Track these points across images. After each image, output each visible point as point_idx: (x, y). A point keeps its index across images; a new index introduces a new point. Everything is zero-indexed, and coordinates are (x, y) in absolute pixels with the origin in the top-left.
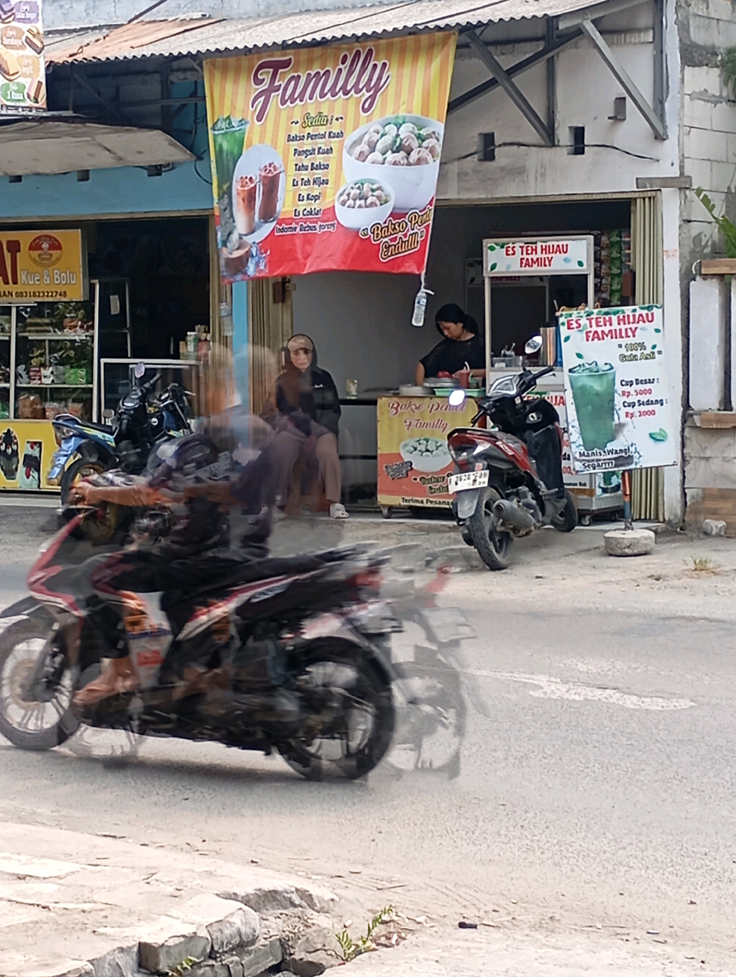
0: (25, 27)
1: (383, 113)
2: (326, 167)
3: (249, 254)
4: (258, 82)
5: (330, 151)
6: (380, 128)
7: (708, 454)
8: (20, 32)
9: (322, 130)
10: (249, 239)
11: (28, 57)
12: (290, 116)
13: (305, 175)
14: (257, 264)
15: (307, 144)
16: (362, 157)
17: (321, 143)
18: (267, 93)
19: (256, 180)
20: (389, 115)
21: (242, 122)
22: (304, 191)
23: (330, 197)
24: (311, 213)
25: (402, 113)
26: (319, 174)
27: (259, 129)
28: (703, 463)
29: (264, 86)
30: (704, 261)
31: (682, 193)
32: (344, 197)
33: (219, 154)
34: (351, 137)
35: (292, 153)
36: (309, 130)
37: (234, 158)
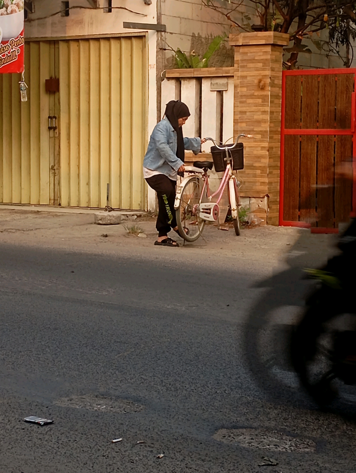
30: (167, 70)
31: (159, 33)
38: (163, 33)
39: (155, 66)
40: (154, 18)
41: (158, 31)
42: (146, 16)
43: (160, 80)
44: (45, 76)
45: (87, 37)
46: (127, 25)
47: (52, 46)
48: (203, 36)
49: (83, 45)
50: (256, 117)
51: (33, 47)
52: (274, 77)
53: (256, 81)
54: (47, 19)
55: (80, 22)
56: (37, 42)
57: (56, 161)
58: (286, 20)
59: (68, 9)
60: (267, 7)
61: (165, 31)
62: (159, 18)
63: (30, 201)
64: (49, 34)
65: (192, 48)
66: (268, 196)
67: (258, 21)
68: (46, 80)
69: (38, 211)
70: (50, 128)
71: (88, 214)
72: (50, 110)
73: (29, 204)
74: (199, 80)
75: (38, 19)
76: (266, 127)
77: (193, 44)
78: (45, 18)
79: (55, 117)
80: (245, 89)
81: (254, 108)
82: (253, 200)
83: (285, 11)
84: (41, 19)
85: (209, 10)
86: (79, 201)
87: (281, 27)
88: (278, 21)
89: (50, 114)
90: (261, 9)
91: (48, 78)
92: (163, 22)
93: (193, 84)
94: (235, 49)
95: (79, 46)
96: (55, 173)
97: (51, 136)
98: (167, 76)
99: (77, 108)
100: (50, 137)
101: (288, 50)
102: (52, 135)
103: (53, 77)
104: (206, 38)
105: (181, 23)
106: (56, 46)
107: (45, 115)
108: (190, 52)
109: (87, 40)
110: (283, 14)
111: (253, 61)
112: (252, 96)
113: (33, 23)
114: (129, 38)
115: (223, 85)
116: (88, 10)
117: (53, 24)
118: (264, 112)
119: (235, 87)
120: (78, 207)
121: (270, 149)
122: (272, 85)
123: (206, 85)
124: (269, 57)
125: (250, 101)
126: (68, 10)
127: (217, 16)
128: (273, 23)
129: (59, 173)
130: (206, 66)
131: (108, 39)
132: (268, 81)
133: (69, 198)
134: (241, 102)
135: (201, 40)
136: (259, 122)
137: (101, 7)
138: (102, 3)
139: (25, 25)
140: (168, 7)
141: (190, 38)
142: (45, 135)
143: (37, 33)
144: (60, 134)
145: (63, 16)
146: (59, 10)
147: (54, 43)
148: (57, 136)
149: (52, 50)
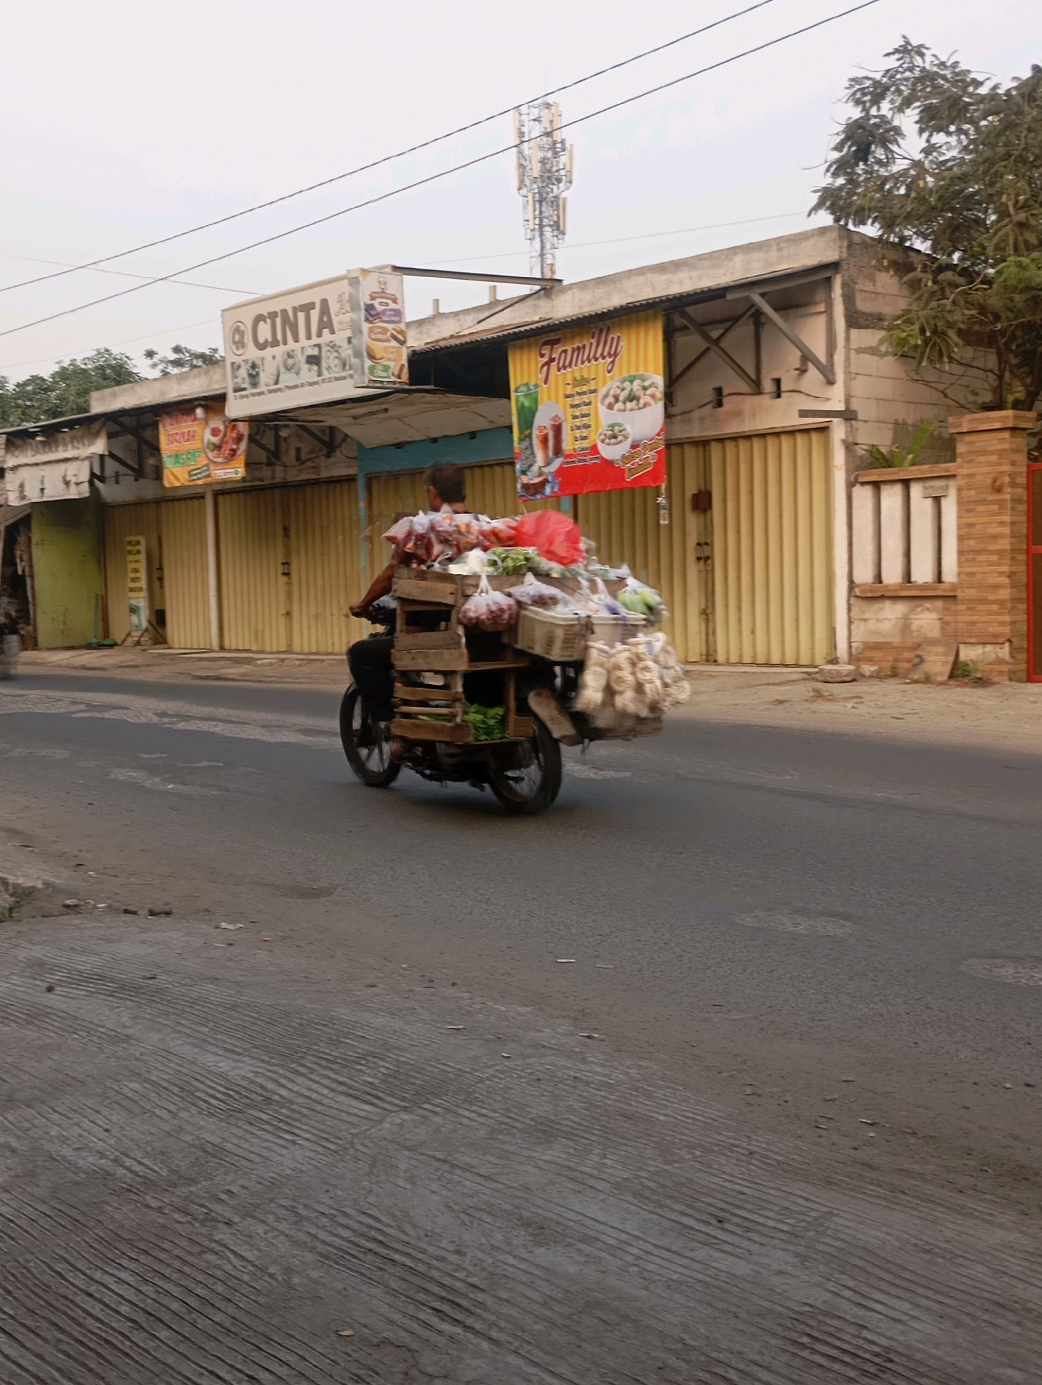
0: (390, 326)
1: (620, 373)
2: (588, 415)
3: (545, 481)
4: (542, 356)
5: (589, 404)
6: (619, 384)
7: (866, 616)
8: (385, 331)
9: (585, 388)
10: (546, 470)
11: (393, 347)
12: (565, 379)
13: (578, 422)
14: (553, 488)
15: (577, 400)
16: (610, 407)
17: (585, 398)
18: (548, 364)
19: (549, 427)
20: (625, 375)
21: (536, 386)
22: (578, 433)
23: (595, 437)
24: (583, 449)
25: (633, 373)
26: (585, 420)
27: (545, 391)
28: (863, 623)
29: (546, 359)
30: (861, 472)
31: (848, 423)
32: (602, 437)
33: (521, 409)
34: (602, 391)
35: (568, 406)
36: (577, 389)
37: (533, 412)
38: (853, 422)
39: (844, 468)
40: (840, 402)
41: (847, 420)
42: (829, 399)
43: (850, 485)
44: (691, 489)
45: (747, 434)
46: (804, 414)
47: (701, 448)
48: (910, 422)
49: (742, 445)
50: (990, 531)
51: (675, 451)
52: (1016, 473)
53: (989, 481)
54: (693, 413)
55: (737, 414)
56: (680, 444)
57: (710, 603)
58: (1029, 393)
60: (1000, 377)
61: (855, 419)
62: (847, 402)
64: (697, 432)
65: (895, 440)
66: (1010, 641)
67: (987, 397)
68: (694, 495)
70: (699, 559)
71: (754, 673)
72: (699, 534)
74: (906, 483)
75: (682, 414)
76: (1005, 544)
77: (895, 434)
78: (691, 411)
79: (707, 544)
80: (972, 493)
81: (986, 519)
82: (989, 648)
83: (1028, 380)
84: (686, 413)
85: (919, 386)
86: (741, 656)
87: (1023, 402)
88: (1017, 395)
89: (698, 539)
90: (992, 380)
91: (695, 491)
92: (855, 405)
93: (898, 488)
94: (958, 437)
95: (737, 446)
96: (707, 620)
98: (861, 479)
99: (736, 529)
100: (700, 571)
101: (1033, 435)
102: (702, 568)
103: (703, 489)
104: (913, 425)
105: (878, 407)
106: (707, 448)
107: (692, 540)
108: (891, 446)
109: (748, 437)
110: (1024, 385)
111: (983, 452)
112: (984, 502)
113: (676, 418)
114: (806, 431)
115: (941, 488)
116: (749, 397)
117: (702, 419)
118: (1002, 523)
119: (959, 490)
120: (741, 663)
121: (1011, 575)
122: (1013, 485)
123: (916, 490)
124: (1006, 446)
125: (981, 508)
126: (721, 399)
127: (928, 394)
128: (1010, 398)
129: (714, 619)
130: (913, 464)
131: (777, 434)
132: (1007, 479)
133: (728, 652)
134: (969, 511)
135: (907, 428)
136: (994, 537)
137: (766, 391)
138: (768, 386)
139: (665, 423)
140: (859, 385)
141: (891, 426)
142: (693, 569)
143: (680, 433)
144: (713, 565)
145: (714, 407)
146: (709, 399)
147: (703, 444)
148: (709, 568)
149: (701, 454)
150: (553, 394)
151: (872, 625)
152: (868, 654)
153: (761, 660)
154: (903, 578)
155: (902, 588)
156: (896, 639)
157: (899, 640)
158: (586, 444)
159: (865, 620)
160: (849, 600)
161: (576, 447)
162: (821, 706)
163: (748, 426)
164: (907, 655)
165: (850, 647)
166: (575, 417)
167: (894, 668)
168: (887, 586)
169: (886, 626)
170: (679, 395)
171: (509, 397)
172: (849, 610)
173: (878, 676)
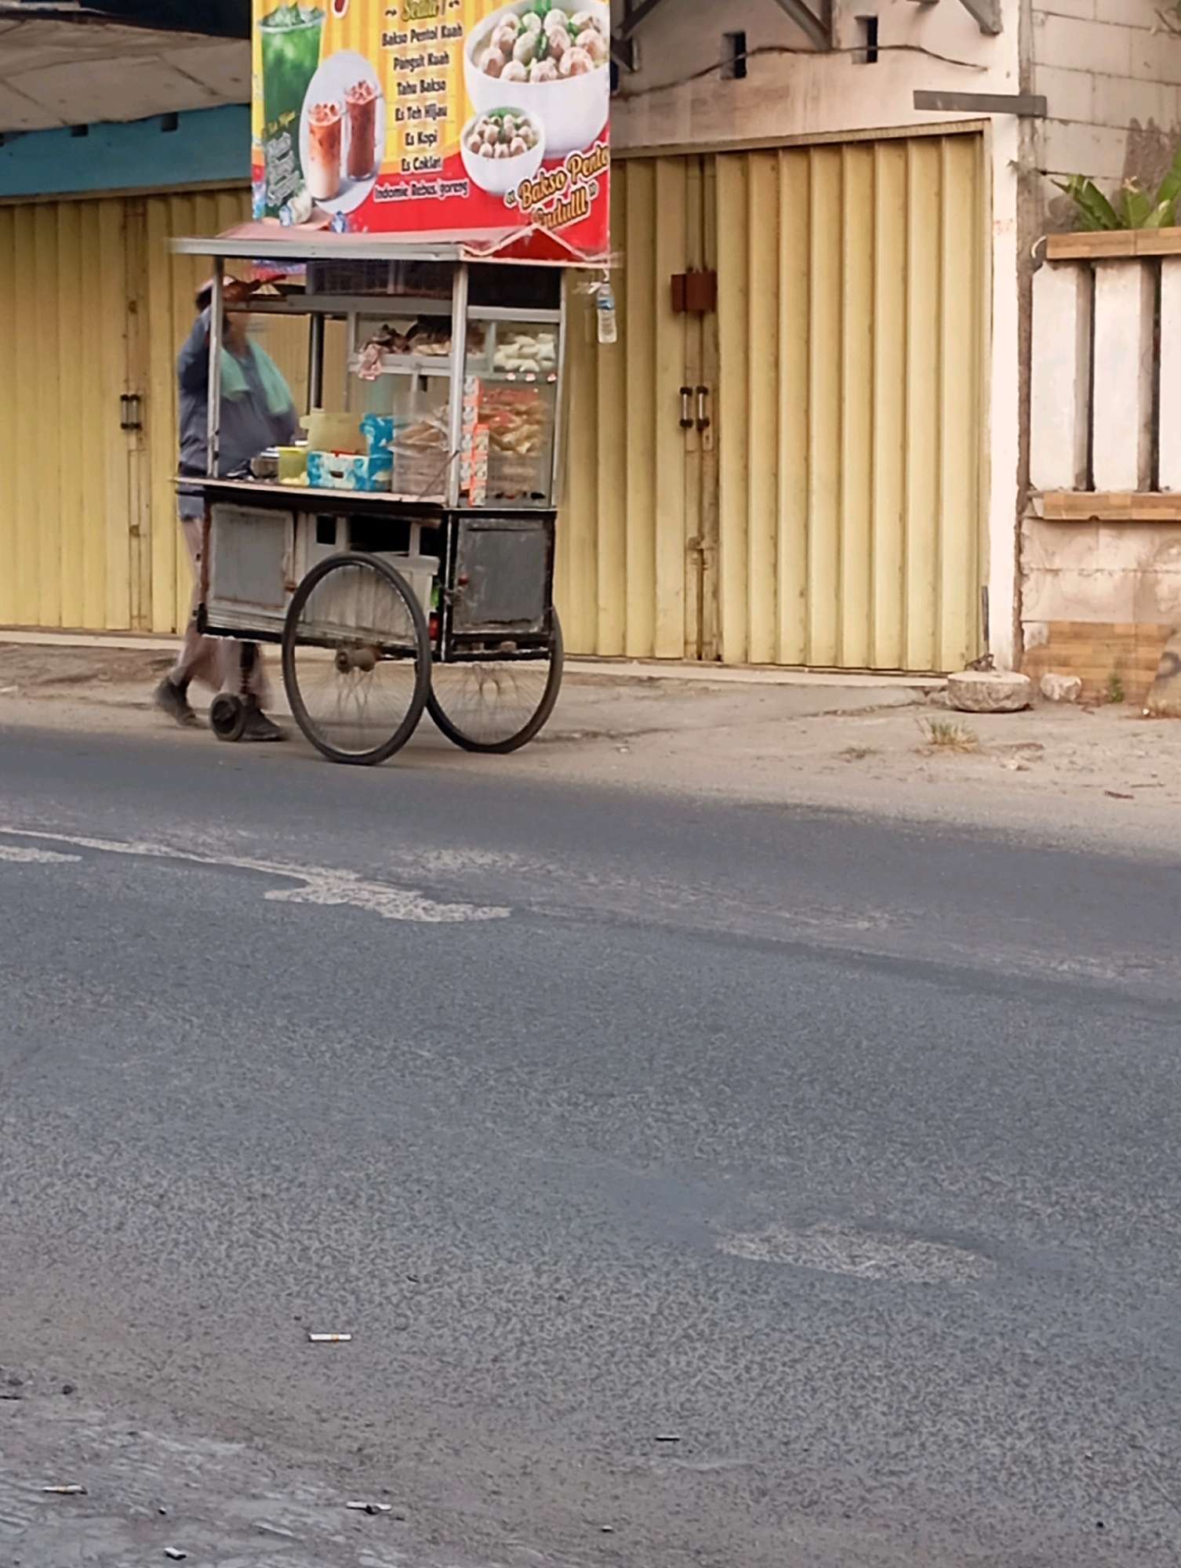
2: (440, 86)
6: (515, 19)
7: (1057, 563)
10: (330, 208)
12: (384, 2)
13: (413, 101)
15: (413, 49)
16: (494, 69)
17: (433, 47)
19: (342, 110)
21: (316, 13)
22: (413, 127)
23: (453, 138)
24: (425, 164)
26: (432, 97)
27: (337, 27)
28: (1049, 578)
30: (1052, 238)
31: (1027, 123)
32: (475, 138)
33: (276, 67)
34: (474, 33)
35: (392, 63)
36: (413, 25)
37: (304, 75)
38: (1038, 122)
39: (1014, 226)
40: (1008, 75)
41: (1021, 117)
42: (985, 69)
43: (1028, 267)
44: (670, 265)
45: (800, 142)
46: (925, 100)
47: (695, 172)
48: (1166, 129)
49: (788, 165)
51: (636, 175)
54: (678, 91)
55: (778, 95)
56: (649, 161)
57: (708, 527)
59: (741, 57)
61: (1044, 117)
62: (1025, 78)
63: (624, 648)
64: (685, 135)
65: (1130, 168)
68: (676, 278)
69: (651, 679)
70: (685, 424)
71: (803, 686)
72: (686, 368)
73: (622, 658)
74: (1151, 265)
75: (652, 90)
77: (1132, 152)
78: (673, 85)
79: (704, 390)
84: (661, 88)
86: (776, 647)
89: (685, 380)
91: (679, 271)
92: (1039, 88)
93: (1133, 278)
95: (776, 169)
96: (702, 565)
97: (690, 448)
98: (1050, 254)
99: (772, 359)
100: (687, 452)
102: (692, 445)
103: (697, 264)
104: (1173, 134)
105: (1094, 89)
106: (708, 171)
107: (670, 381)
108: (1124, 180)
109: (801, 150)
113: (635, 102)
114: (934, 140)
116: (804, 57)
117: (698, 104)
120: (775, 664)
123: (1174, 280)
126: (743, 61)
129: (717, 561)
130: (1173, 221)
131: (867, 145)
133: (747, 637)
135: (1158, 141)
137: (844, 46)
138: (848, 33)
139: (612, 110)
140: (1052, 42)
141: (1124, 135)
142: (671, 446)
143: (646, 135)
144: (717, 441)
145: (725, 78)
146: (716, 59)
147: (701, 160)
148: (709, 446)
149: (695, 184)
150: (355, 35)
151: (1069, 583)
152: (1058, 649)
153: (818, 658)
154: (1141, 481)
155: (1138, 503)
156: (1122, 618)
157: (1130, 620)
158: (431, 152)
159: (1055, 572)
160: (1019, 525)
161: (410, 159)
162: (950, 765)
163: (800, 124)
164: (1145, 653)
165: (1020, 632)
166: (406, 89)
167: (1115, 681)
168: (1106, 496)
169: (1102, 588)
170: (645, 49)
171: (248, 36)
172: (1019, 550)
173: (1082, 700)
